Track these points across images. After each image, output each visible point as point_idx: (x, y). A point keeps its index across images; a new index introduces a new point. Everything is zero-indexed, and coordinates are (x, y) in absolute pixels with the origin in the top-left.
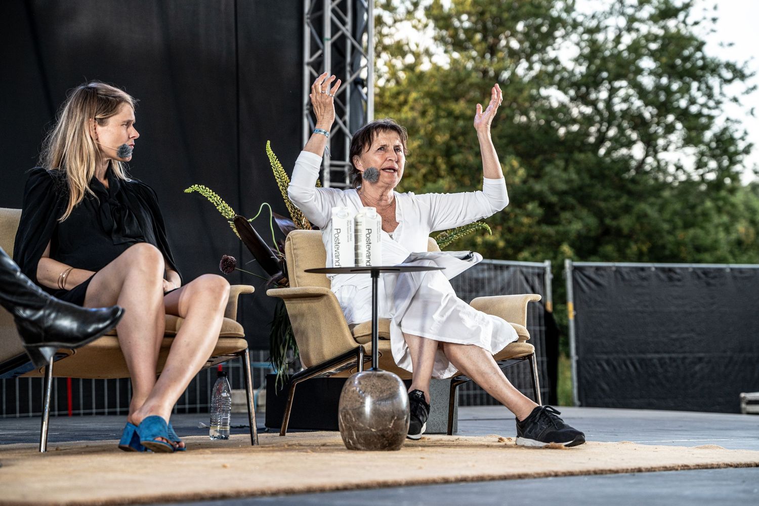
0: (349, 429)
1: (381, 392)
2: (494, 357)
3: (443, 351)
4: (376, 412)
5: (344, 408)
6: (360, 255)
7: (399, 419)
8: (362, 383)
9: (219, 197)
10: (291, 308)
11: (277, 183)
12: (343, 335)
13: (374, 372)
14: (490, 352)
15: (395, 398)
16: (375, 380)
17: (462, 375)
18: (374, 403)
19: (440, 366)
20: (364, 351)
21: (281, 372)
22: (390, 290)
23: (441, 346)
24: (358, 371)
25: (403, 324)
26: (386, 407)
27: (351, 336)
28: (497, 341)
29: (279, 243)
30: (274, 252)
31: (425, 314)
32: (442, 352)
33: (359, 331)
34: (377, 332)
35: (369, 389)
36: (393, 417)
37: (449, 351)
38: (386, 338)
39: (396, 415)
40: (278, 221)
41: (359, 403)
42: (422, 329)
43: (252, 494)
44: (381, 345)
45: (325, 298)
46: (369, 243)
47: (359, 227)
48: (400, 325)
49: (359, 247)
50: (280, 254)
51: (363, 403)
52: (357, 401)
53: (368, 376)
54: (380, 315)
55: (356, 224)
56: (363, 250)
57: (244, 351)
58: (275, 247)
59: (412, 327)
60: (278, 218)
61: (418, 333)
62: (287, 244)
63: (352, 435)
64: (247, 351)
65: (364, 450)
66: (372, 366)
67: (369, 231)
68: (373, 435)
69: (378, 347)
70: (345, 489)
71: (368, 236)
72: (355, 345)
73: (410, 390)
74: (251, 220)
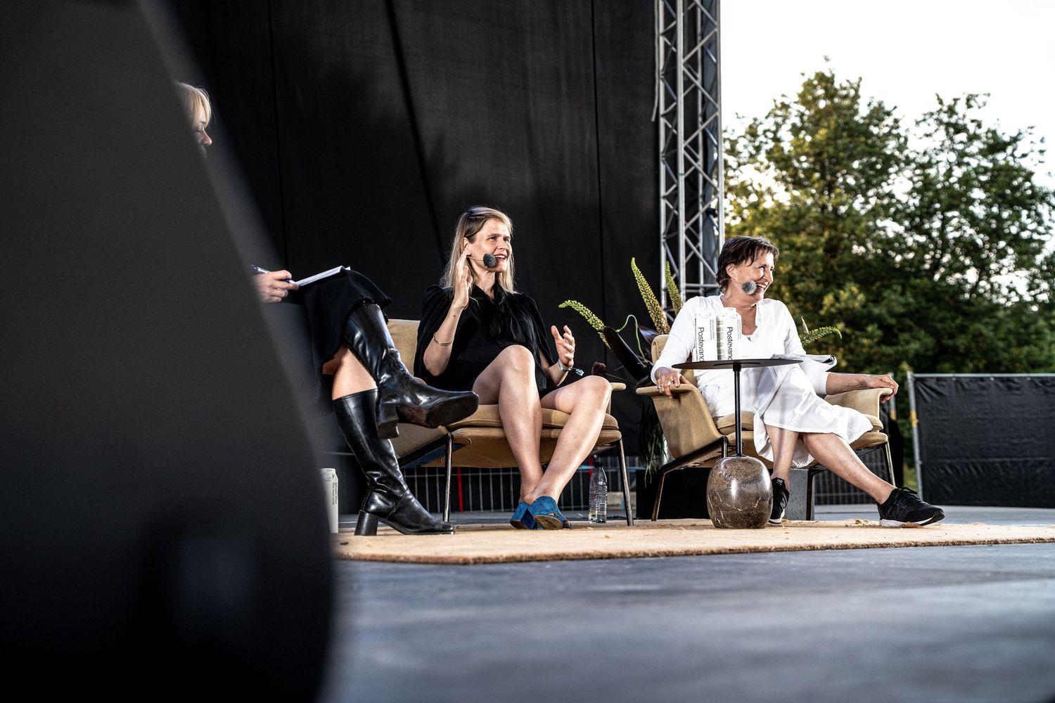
0: (717, 509)
1: (746, 475)
2: (851, 445)
3: (803, 441)
4: (741, 493)
5: (712, 490)
6: (722, 352)
7: (763, 500)
8: (728, 467)
9: (589, 311)
10: (659, 404)
11: (642, 296)
12: (708, 428)
13: (739, 458)
14: (847, 442)
15: (760, 481)
16: (740, 465)
17: (819, 464)
18: (739, 485)
19: (798, 454)
20: (728, 442)
21: (649, 467)
22: (752, 385)
23: (801, 437)
24: (723, 457)
25: (765, 416)
26: (751, 489)
27: (715, 428)
28: (852, 431)
29: (644, 352)
30: (640, 359)
31: (783, 408)
32: (801, 441)
33: (722, 423)
34: (740, 424)
35: (734, 473)
36: (757, 498)
37: (807, 441)
38: (750, 429)
39: (761, 497)
40: (643, 332)
41: (726, 485)
42: (782, 421)
43: (636, 556)
44: (744, 435)
45: (690, 394)
46: (730, 341)
47: (721, 326)
48: (762, 417)
49: (721, 344)
50: (646, 361)
51: (729, 485)
52: (723, 483)
53: (733, 461)
54: (743, 408)
55: (718, 323)
56: (725, 347)
57: (618, 441)
58: (641, 355)
59: (773, 418)
60: (643, 329)
61: (778, 425)
62: (653, 348)
63: (720, 515)
64: (621, 442)
65: (731, 528)
66: (737, 452)
67: (731, 329)
68: (739, 515)
69: (741, 437)
70: (719, 553)
71: (729, 334)
72: (719, 436)
73: (773, 476)
74: (618, 331)
